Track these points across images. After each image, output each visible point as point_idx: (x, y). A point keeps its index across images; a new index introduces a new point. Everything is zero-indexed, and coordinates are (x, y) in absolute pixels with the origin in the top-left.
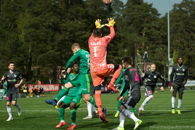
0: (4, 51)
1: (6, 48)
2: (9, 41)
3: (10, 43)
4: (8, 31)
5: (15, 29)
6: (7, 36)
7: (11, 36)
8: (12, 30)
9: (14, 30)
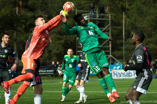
0: (143, 28)
1: (144, 25)
2: (148, 17)
3: (149, 19)
4: (146, 6)
5: (155, 5)
6: (146, 12)
7: (150, 12)
8: (151, 5)
9: (153, 5)
